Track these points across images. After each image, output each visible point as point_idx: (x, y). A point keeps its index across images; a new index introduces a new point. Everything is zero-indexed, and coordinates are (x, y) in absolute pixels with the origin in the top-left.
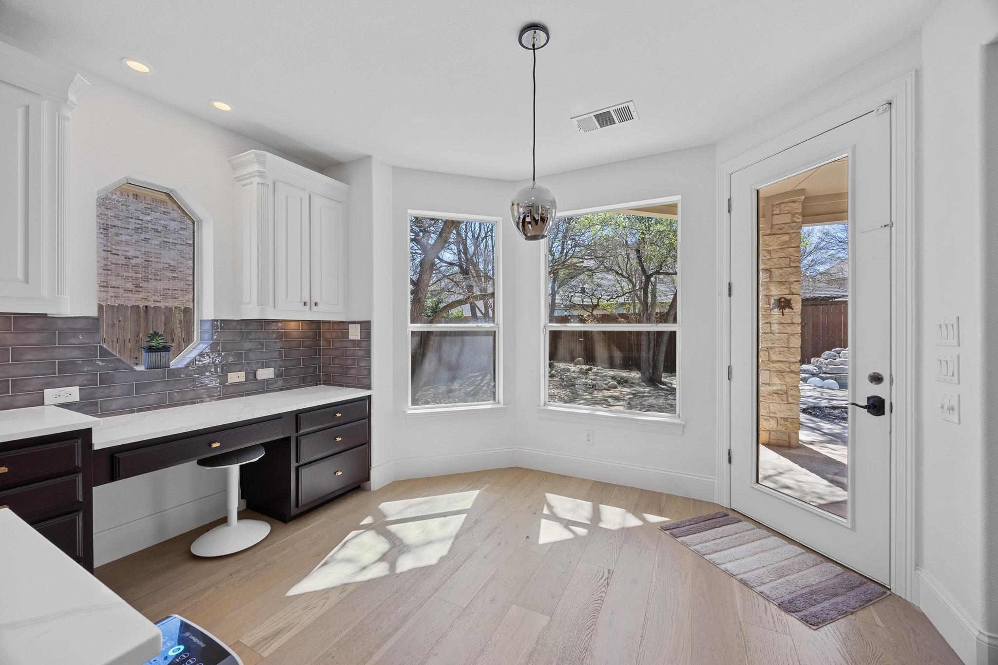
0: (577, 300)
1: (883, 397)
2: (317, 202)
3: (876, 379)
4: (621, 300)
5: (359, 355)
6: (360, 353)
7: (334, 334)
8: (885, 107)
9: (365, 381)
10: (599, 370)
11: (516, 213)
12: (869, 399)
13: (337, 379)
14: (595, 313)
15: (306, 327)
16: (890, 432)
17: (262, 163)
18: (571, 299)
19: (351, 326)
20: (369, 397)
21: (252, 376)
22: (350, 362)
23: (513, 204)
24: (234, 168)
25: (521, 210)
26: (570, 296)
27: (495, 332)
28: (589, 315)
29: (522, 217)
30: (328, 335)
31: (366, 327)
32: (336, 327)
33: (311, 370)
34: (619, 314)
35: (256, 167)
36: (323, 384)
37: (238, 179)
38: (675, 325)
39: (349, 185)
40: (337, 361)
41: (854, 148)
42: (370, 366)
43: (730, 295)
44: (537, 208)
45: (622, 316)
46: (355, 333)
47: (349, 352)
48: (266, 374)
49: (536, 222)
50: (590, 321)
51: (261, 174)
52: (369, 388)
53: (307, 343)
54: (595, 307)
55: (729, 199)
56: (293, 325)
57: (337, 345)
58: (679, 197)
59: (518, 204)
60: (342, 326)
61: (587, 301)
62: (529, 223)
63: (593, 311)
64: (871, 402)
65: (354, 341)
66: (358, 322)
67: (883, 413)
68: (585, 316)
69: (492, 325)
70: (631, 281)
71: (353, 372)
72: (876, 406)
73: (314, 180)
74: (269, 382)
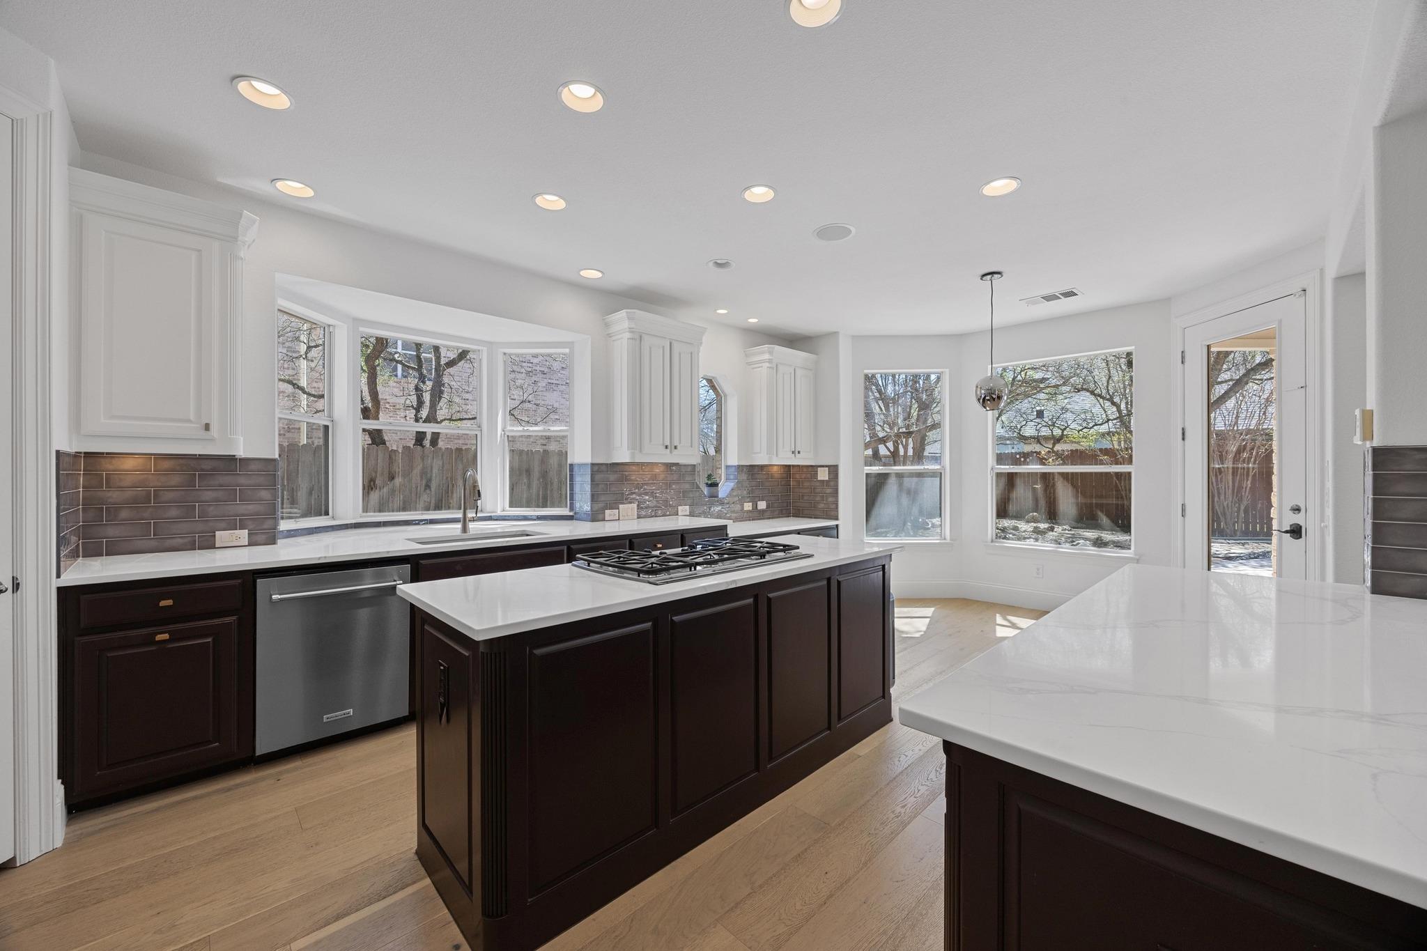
0: (1029, 431)
1: (1301, 524)
2: (799, 372)
3: (1297, 510)
4: (1104, 428)
5: (827, 492)
6: (828, 491)
7: (803, 476)
8: (1300, 293)
9: (833, 513)
10: (1065, 530)
11: (978, 393)
12: (1291, 526)
13: (806, 512)
14: (1058, 447)
15: (782, 470)
16: (1306, 552)
17: (771, 353)
18: (1020, 430)
19: (819, 469)
20: (837, 526)
21: (756, 506)
22: (818, 499)
23: (977, 387)
24: (747, 356)
25: (983, 392)
26: (1019, 427)
27: (941, 473)
28: (1049, 452)
29: (983, 396)
30: (797, 476)
31: (834, 470)
32: (805, 470)
33: (785, 505)
34: (1101, 450)
35: (767, 356)
36: (793, 516)
37: (749, 364)
38: (1130, 466)
39: (817, 354)
40: (806, 498)
41: (1280, 322)
42: (837, 501)
43: (1183, 439)
44: (995, 391)
45: (1106, 452)
46: (823, 475)
47: (818, 490)
48: (762, 505)
49: (994, 399)
50: (1050, 460)
51: (770, 361)
52: (837, 519)
53: (783, 483)
54: (1057, 440)
55: (1182, 352)
56: (775, 469)
57: (806, 484)
58: (1133, 347)
59: (981, 388)
60: (813, 469)
61: (1045, 432)
62: (988, 400)
63: (1054, 447)
64: (1292, 528)
65: (823, 481)
66: (826, 466)
67: (1301, 537)
68: (1043, 452)
69: (938, 467)
70: (1114, 404)
71: (821, 506)
72: (1296, 532)
73: (797, 357)
74: (763, 511)
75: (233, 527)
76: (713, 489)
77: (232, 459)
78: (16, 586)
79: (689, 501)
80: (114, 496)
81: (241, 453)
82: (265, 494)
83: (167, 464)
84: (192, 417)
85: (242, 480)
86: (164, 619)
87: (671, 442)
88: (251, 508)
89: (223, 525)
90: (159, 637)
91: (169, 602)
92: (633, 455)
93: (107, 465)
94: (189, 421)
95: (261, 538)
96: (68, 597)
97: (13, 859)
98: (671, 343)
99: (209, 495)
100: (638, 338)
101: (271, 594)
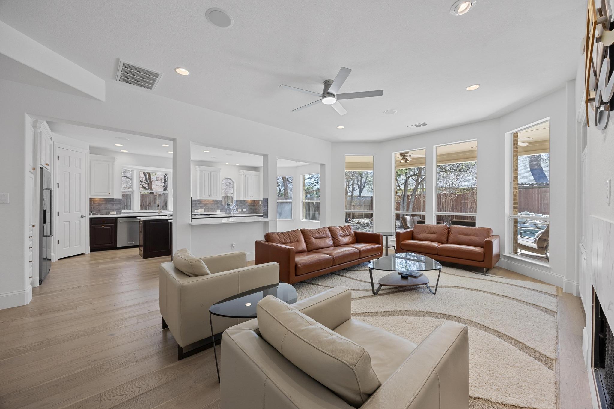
15: (252, 201)
17: (243, 172)
21: (242, 210)
24: (239, 173)
33: (253, 210)
35: (242, 173)
37: (240, 175)
48: (244, 210)
51: (243, 174)
56: (249, 201)
60: (258, 201)
65: (260, 204)
66: (261, 200)
71: (260, 211)
73: (254, 173)
74: (245, 212)
75: (113, 211)
76: (228, 206)
77: (113, 199)
78: (85, 216)
79: (220, 209)
80: (94, 205)
81: (115, 198)
82: (119, 205)
83: (102, 200)
84: (107, 192)
85: (115, 203)
86: (104, 223)
87: (211, 194)
88: (116, 208)
89: (111, 210)
90: (103, 226)
91: (104, 221)
92: (200, 198)
93: (94, 200)
94: (106, 193)
95: (118, 213)
96: (91, 219)
97: (84, 253)
98: (211, 172)
99: (109, 205)
100: (201, 172)
101: (120, 221)
